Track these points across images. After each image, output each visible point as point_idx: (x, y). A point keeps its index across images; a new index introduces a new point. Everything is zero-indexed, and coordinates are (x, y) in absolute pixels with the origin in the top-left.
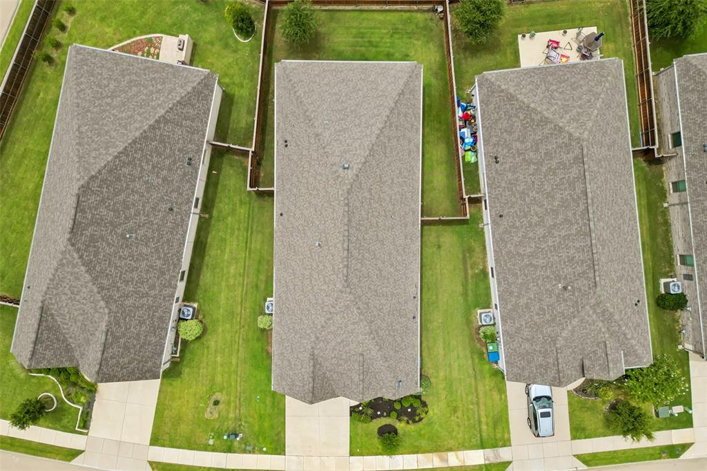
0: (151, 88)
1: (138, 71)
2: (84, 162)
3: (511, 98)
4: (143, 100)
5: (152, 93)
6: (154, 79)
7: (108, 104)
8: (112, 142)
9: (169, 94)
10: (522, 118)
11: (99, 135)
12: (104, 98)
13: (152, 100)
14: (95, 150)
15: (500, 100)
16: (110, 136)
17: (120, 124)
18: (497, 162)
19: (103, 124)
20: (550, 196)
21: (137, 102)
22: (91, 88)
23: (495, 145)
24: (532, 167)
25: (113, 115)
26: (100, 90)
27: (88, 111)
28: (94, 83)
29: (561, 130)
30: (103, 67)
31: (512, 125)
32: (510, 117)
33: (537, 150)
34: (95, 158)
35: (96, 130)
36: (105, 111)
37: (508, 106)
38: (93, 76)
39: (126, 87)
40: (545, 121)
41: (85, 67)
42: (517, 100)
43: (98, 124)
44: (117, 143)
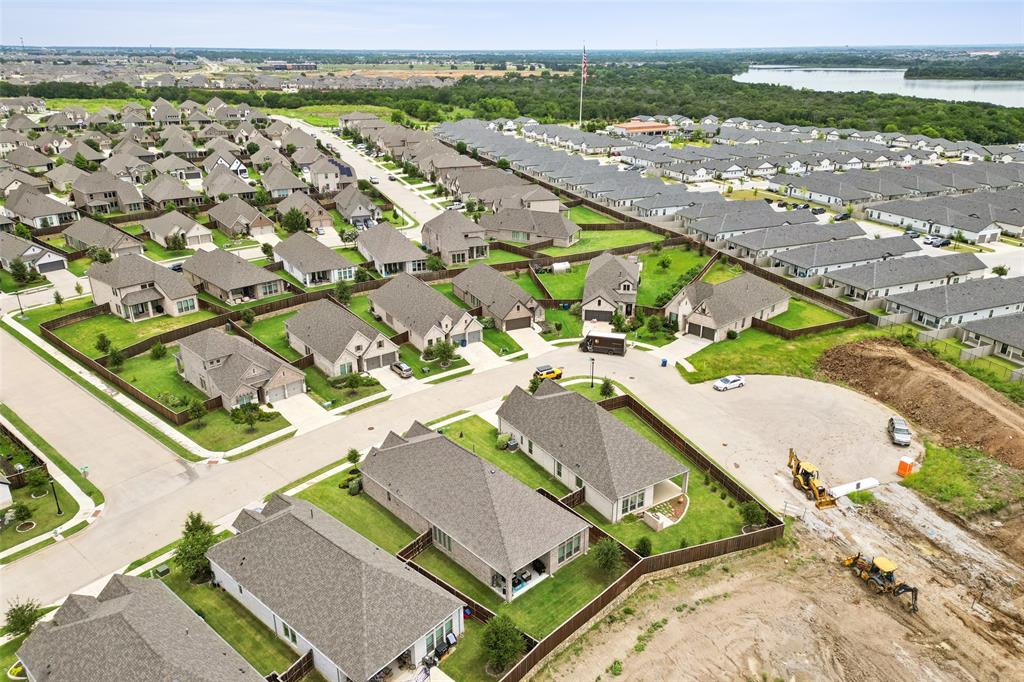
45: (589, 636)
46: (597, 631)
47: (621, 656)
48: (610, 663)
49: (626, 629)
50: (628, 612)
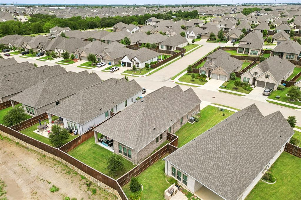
0: (194, 158)
1: (197, 169)
2: (232, 128)
3: (82, 111)
4: (199, 151)
5: (194, 154)
6: (191, 162)
7: (216, 153)
8: (219, 134)
9: (187, 152)
10: (86, 106)
11: (223, 139)
12: (217, 158)
13: (195, 150)
14: (226, 133)
15: (84, 114)
16: (219, 137)
17: (213, 142)
18: (101, 109)
19: (221, 144)
20: (100, 93)
21: (203, 151)
22: (223, 165)
23: (97, 111)
24: (96, 99)
25: (215, 147)
26: (218, 163)
27: (226, 152)
28: (220, 168)
29: (83, 95)
30: (214, 178)
31: (90, 108)
32: (87, 110)
33: (92, 99)
34: (227, 129)
35: (224, 142)
36: (218, 150)
37: (85, 111)
38: (221, 173)
39: (205, 161)
40: (83, 100)
41: (224, 180)
42: (82, 109)
43: (223, 145)
44: (216, 133)
45: (78, 176)
46: (81, 179)
47: (62, 191)
48: (58, 186)
49: (82, 192)
50: (94, 192)
